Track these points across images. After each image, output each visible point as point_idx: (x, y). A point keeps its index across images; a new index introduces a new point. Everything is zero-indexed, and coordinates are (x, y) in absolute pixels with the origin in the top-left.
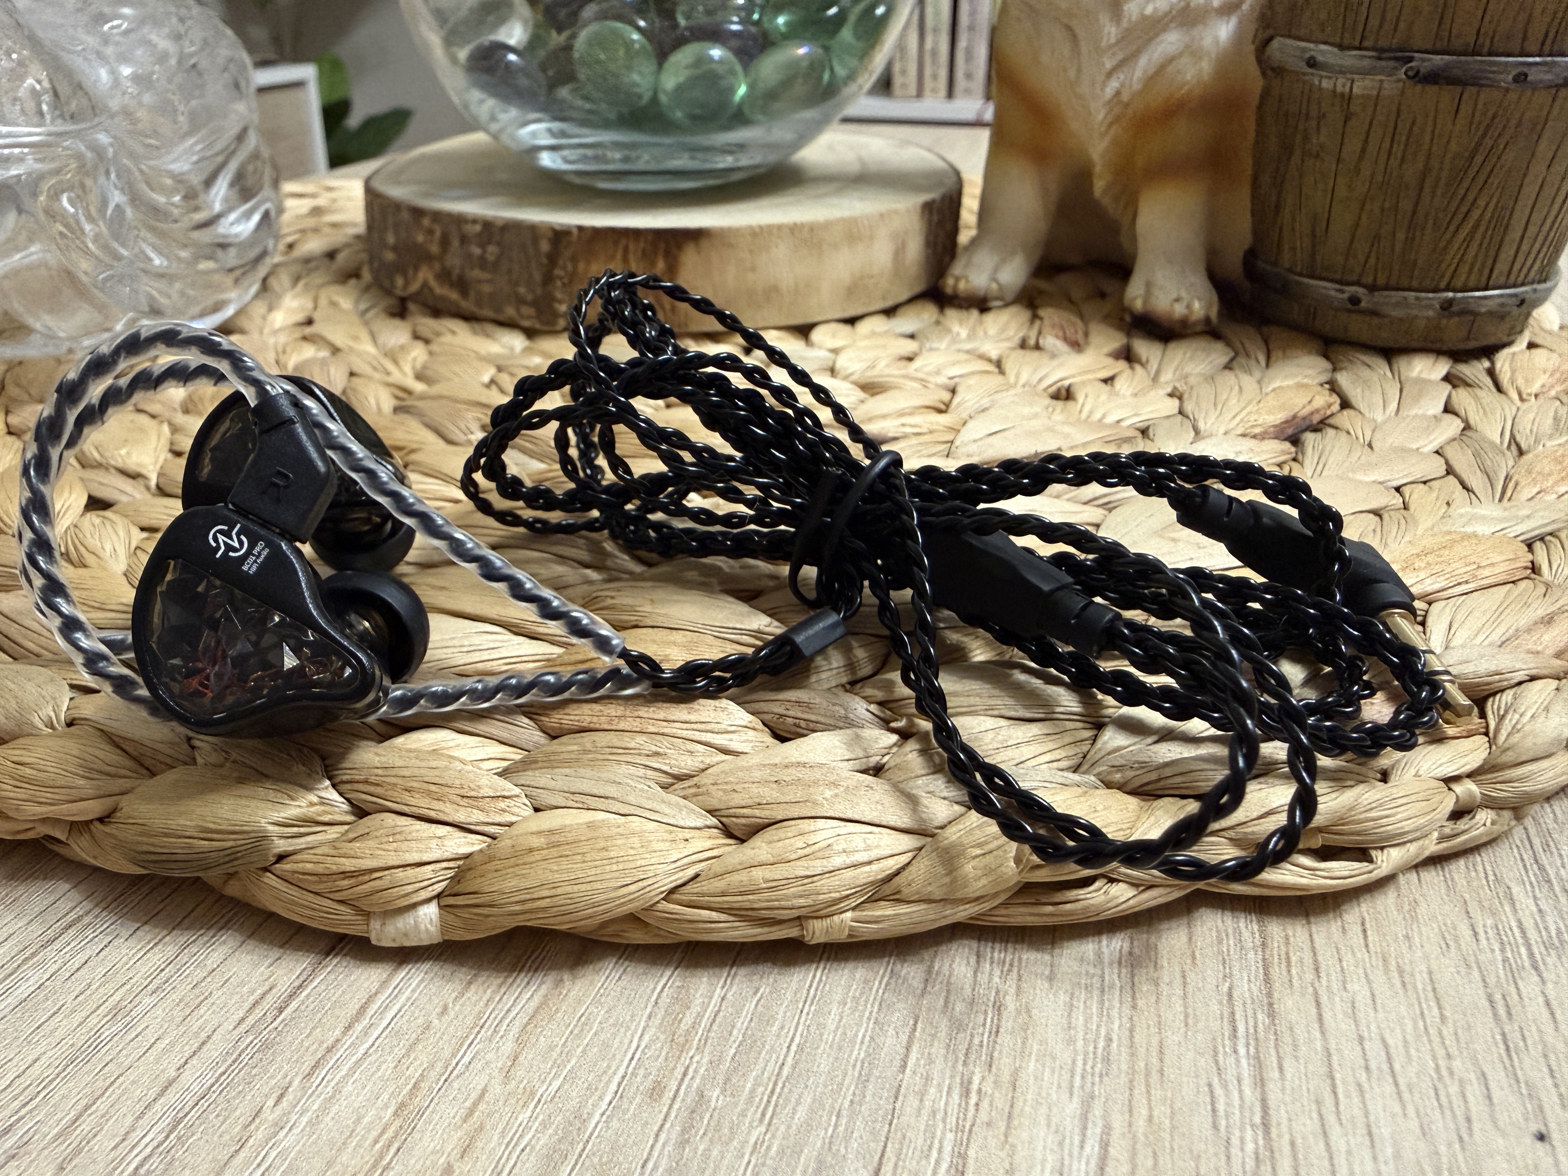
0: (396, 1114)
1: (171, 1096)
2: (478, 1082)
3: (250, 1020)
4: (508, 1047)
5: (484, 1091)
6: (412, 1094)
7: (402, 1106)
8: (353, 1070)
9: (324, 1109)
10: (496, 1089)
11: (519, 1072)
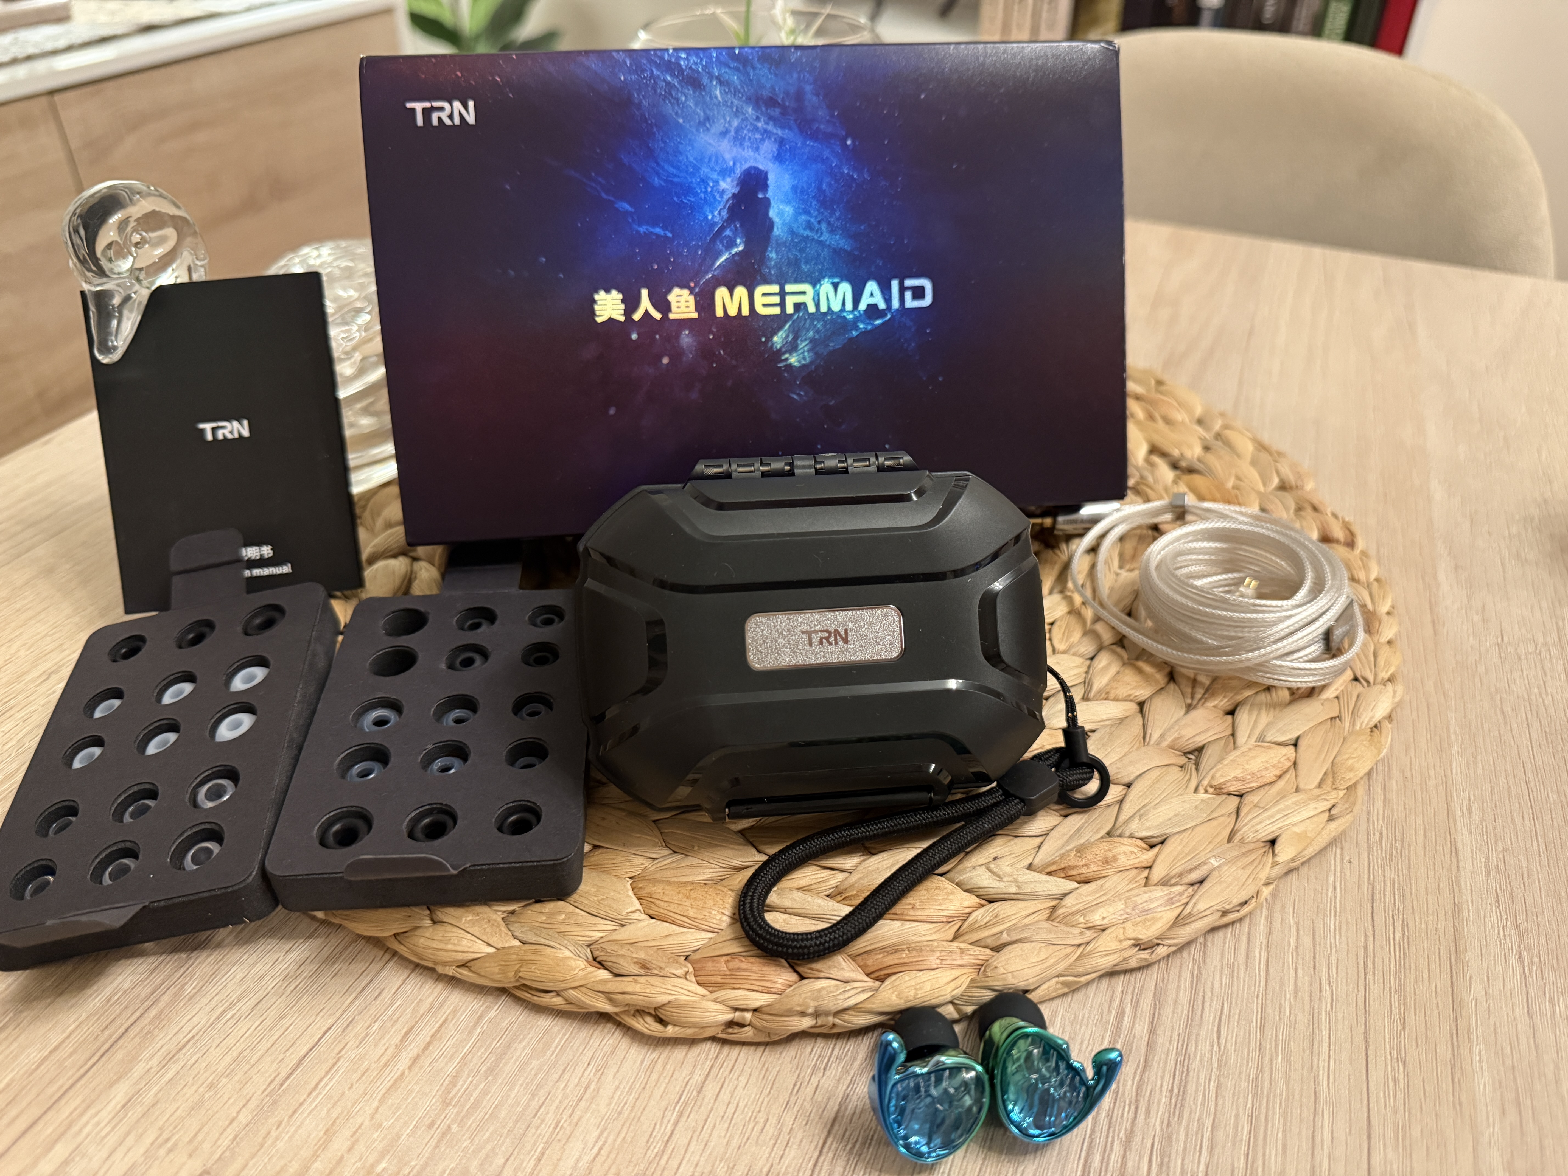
0: (325, 1134)
1: (235, 1124)
2: (359, 1120)
3: (267, 1091)
4: (375, 1104)
5: (362, 1124)
6: (332, 1125)
7: (327, 1130)
8: (309, 1114)
9: (296, 1131)
10: (367, 1123)
11: (378, 1116)
